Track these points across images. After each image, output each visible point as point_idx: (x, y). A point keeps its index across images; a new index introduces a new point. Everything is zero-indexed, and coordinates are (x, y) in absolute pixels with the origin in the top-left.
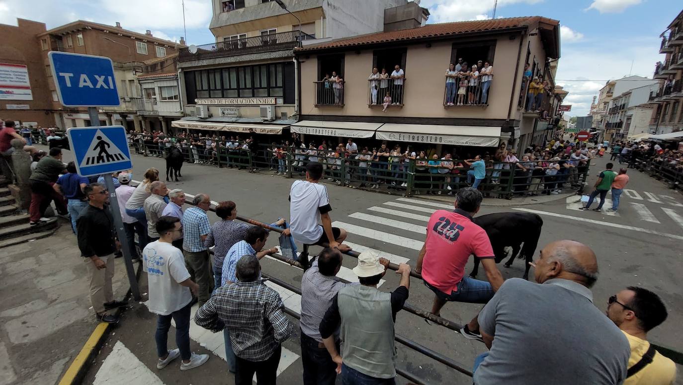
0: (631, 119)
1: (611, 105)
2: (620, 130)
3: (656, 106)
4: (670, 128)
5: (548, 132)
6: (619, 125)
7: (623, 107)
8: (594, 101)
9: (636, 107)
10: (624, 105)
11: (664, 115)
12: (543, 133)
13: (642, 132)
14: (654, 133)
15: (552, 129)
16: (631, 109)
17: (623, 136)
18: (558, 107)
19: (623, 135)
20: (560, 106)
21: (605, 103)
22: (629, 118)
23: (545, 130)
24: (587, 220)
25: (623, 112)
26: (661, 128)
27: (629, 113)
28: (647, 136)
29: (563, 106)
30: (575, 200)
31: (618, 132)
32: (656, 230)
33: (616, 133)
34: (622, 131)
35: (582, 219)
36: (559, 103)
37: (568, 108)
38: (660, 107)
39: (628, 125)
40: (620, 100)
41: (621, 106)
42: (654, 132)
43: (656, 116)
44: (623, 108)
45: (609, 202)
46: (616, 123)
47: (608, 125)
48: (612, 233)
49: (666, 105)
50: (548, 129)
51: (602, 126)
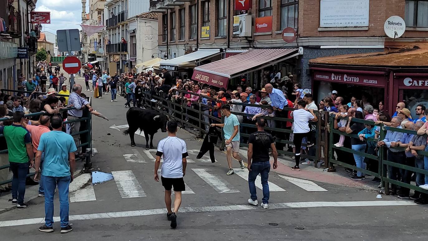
0: (135, 36)
1: (107, 16)
2: (125, 55)
3: (160, 16)
4: (182, 49)
5: (21, 63)
6: (123, 47)
7: (122, 16)
8: (84, 7)
9: (137, 17)
10: (123, 14)
11: (172, 29)
12: (12, 64)
13: (153, 57)
14: (166, 57)
15: (26, 56)
16: (132, 20)
17: (131, 65)
18: (29, 15)
19: (131, 62)
20: (33, 13)
21: (100, 11)
22: (133, 36)
23: (15, 59)
24: (104, 215)
25: (123, 26)
26: (173, 49)
27: (131, 27)
28: (158, 62)
29: (38, 13)
30: (81, 184)
31: (124, 59)
32: (193, 205)
33: (122, 61)
34: (128, 58)
35: (96, 216)
36: (29, 9)
37: (46, 17)
38: (165, 16)
39: (134, 46)
40: (117, 7)
41: (119, 15)
42: (165, 56)
43: (164, 31)
44: (123, 20)
45: (129, 176)
46: (119, 44)
47: (109, 47)
48: (141, 227)
49: (171, 14)
50: (19, 56)
51: (103, 51)
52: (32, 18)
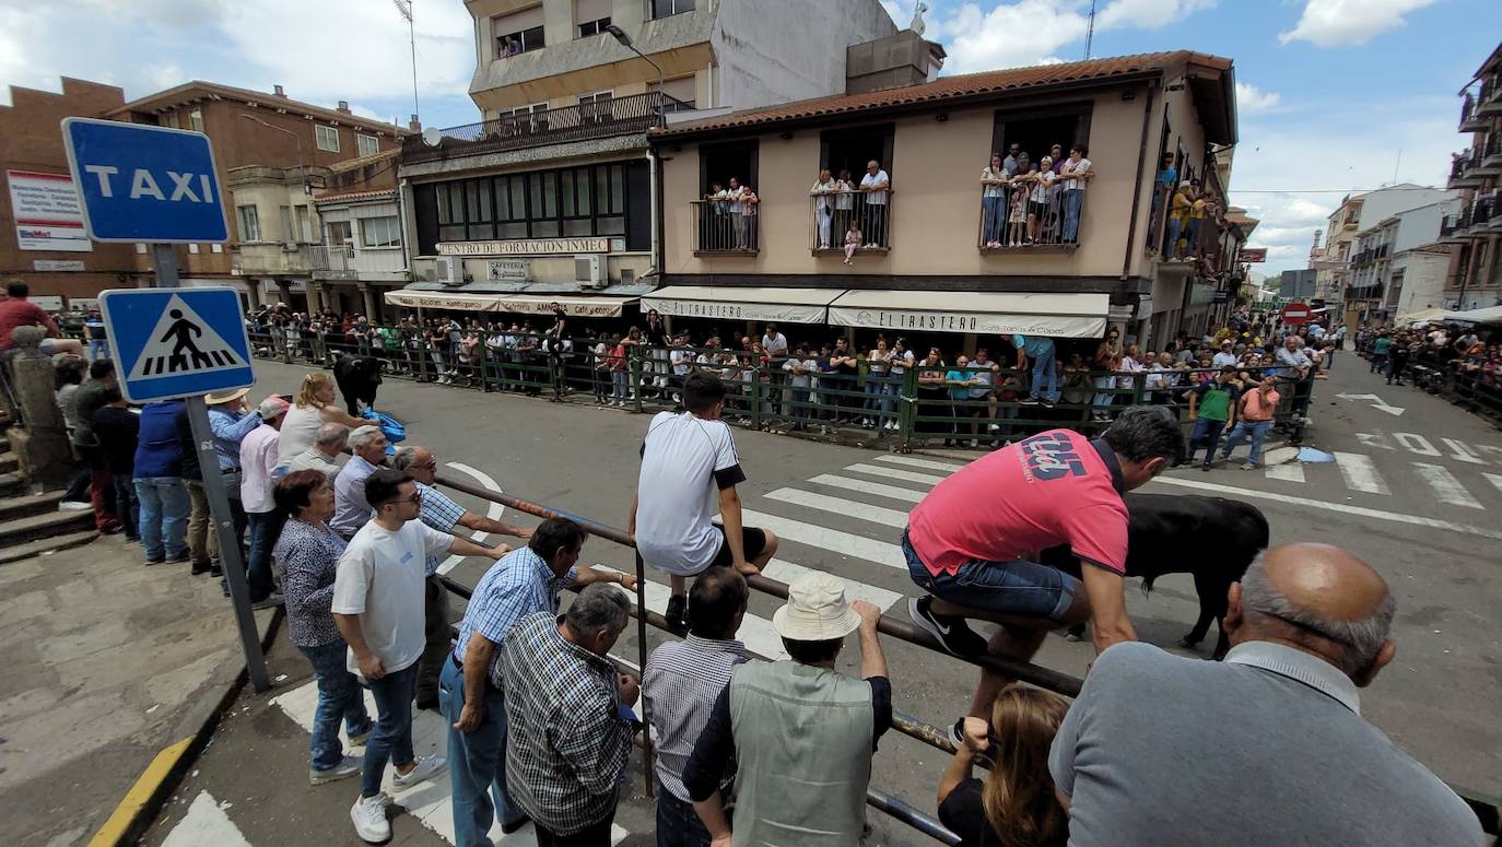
0: (1402, 277)
1: (1355, 250)
2: (1377, 303)
3: (1458, 248)
4: (1491, 297)
5: (1216, 309)
6: (1377, 291)
7: (1382, 251)
8: (1317, 240)
9: (1412, 250)
10: (1385, 247)
11: (1477, 266)
12: (1204, 310)
13: (1429, 306)
14: (1456, 308)
15: (1225, 301)
16: (1401, 255)
17: (1385, 316)
18: (1237, 254)
19: (1386, 313)
20: (1241, 251)
21: (1343, 245)
22: (1398, 277)
23: (1209, 304)
24: (1316, 503)
25: (1382, 263)
26: (1471, 297)
27: (1396, 266)
28: (1440, 315)
29: (1246, 250)
30: (1284, 458)
31: (1373, 308)
32: (1476, 524)
33: (1371, 310)
34: (1382, 306)
35: (1303, 501)
36: (1238, 246)
37: (1259, 255)
38: (1466, 250)
39: (1396, 292)
40: (1376, 238)
41: (1378, 249)
42: (1454, 307)
43: (1460, 269)
44: (1383, 255)
45: (1364, 462)
46: (1369, 288)
47: (1351, 293)
48: (1378, 533)
49: (1480, 245)
50: (1216, 301)
51: (1339, 297)
52: (1240, 256)
